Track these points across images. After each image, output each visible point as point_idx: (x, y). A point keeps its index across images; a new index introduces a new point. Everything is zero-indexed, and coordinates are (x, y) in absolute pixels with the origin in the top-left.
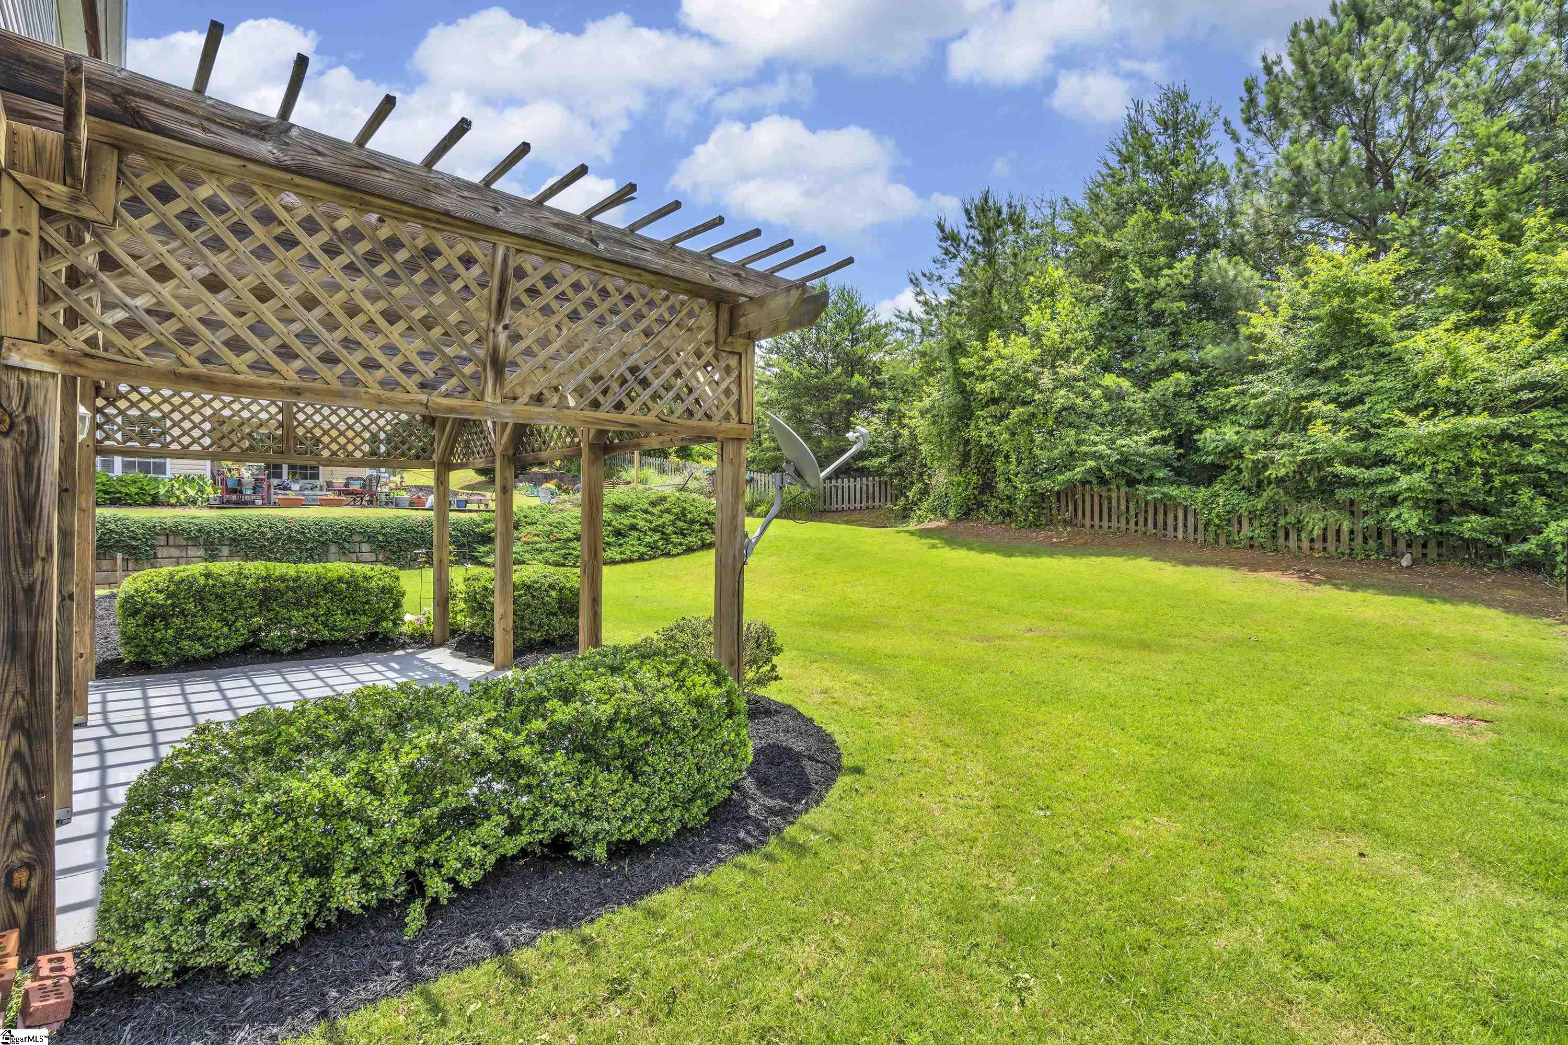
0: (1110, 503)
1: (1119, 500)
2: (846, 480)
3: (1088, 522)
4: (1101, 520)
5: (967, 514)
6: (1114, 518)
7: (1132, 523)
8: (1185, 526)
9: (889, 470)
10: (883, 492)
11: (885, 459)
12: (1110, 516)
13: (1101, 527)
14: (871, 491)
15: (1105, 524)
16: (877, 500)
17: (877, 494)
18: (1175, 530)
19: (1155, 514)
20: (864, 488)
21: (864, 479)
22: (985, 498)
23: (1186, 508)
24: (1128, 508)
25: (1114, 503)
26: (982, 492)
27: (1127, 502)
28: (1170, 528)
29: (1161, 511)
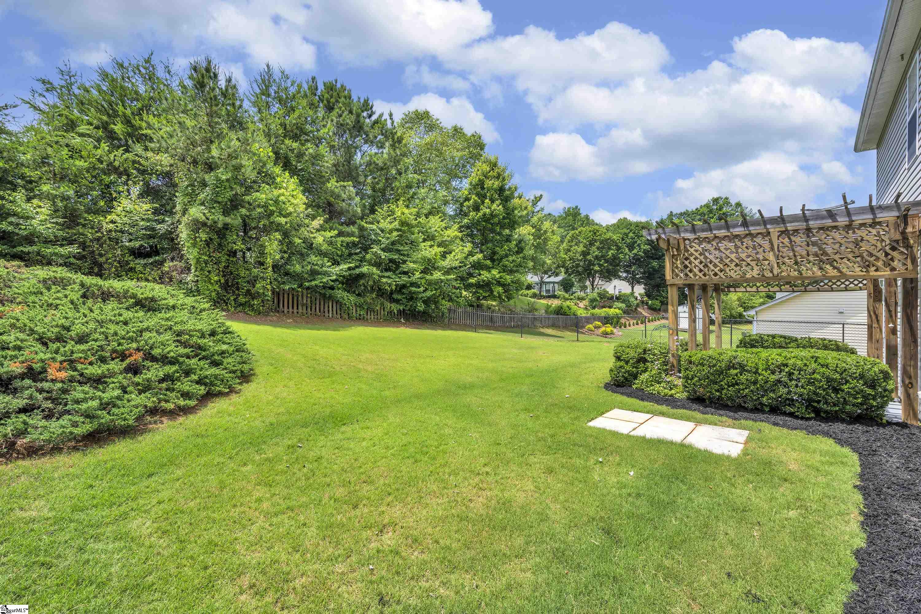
4: (288, 308)
7: (309, 309)
8: (332, 310)
12: (298, 307)
13: (293, 312)
19: (320, 305)
25: (300, 298)
28: (326, 312)
29: (322, 303)
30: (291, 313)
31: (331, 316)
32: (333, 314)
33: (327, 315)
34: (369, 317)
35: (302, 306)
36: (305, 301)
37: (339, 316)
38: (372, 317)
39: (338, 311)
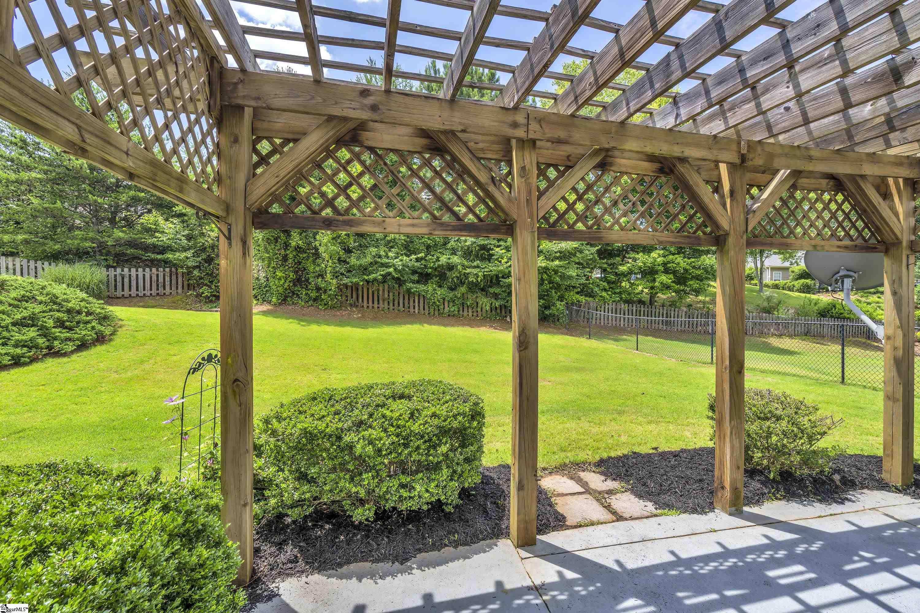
0: (378, 293)
1: (384, 290)
2: (126, 270)
3: (365, 304)
4: (373, 303)
5: (285, 300)
6: (381, 302)
7: (391, 304)
8: (419, 306)
9: (190, 264)
10: (174, 282)
11: (189, 254)
12: (378, 301)
13: (373, 307)
14: (161, 279)
15: (376, 305)
16: (168, 287)
17: (167, 283)
18: (414, 308)
19: (404, 299)
20: (154, 278)
21: (154, 270)
22: (296, 288)
23: (419, 296)
24: (389, 295)
25: (381, 293)
26: (295, 285)
27: (389, 292)
28: (412, 307)
29: (407, 297)
30: (371, 307)
31: (417, 312)
32: (419, 309)
33: (412, 310)
34: (465, 313)
35: (384, 301)
36: (386, 296)
37: (427, 312)
38: (470, 314)
39: (426, 307)
